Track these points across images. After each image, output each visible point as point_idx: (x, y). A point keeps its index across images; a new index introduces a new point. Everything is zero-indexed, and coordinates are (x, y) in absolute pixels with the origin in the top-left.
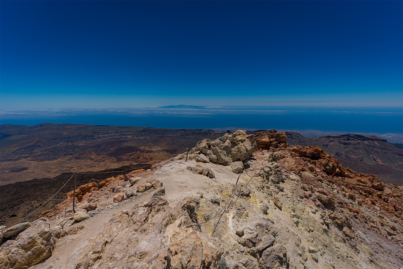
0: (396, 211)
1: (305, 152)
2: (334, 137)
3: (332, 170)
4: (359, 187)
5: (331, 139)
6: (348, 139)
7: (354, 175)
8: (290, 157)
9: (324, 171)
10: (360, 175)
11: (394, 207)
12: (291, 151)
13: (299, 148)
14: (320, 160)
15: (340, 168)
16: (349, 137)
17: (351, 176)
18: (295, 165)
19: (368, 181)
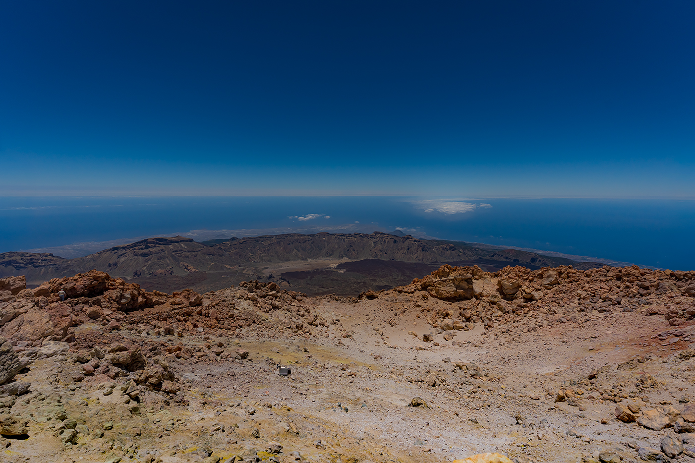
0: (219, 323)
1: (73, 289)
2: (124, 248)
3: (132, 302)
4: (175, 313)
5: (120, 252)
6: (147, 247)
7: (165, 297)
8: (32, 309)
9: (118, 309)
10: (172, 295)
11: (216, 318)
12: (33, 296)
13: (55, 285)
14: (106, 293)
15: (144, 296)
16: (147, 243)
17: (162, 301)
18: (51, 323)
19: (183, 300)
